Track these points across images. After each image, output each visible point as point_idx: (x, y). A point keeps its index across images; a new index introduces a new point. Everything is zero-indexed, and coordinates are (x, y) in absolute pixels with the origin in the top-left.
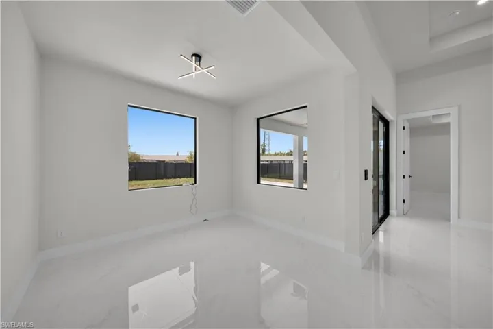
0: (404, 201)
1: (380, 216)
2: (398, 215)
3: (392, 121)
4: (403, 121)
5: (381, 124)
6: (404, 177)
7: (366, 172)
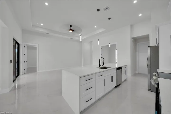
0: (25, 69)
1: (16, 76)
2: (23, 74)
3: (20, 44)
4: (25, 45)
5: (16, 45)
6: (25, 62)
7: (11, 61)
